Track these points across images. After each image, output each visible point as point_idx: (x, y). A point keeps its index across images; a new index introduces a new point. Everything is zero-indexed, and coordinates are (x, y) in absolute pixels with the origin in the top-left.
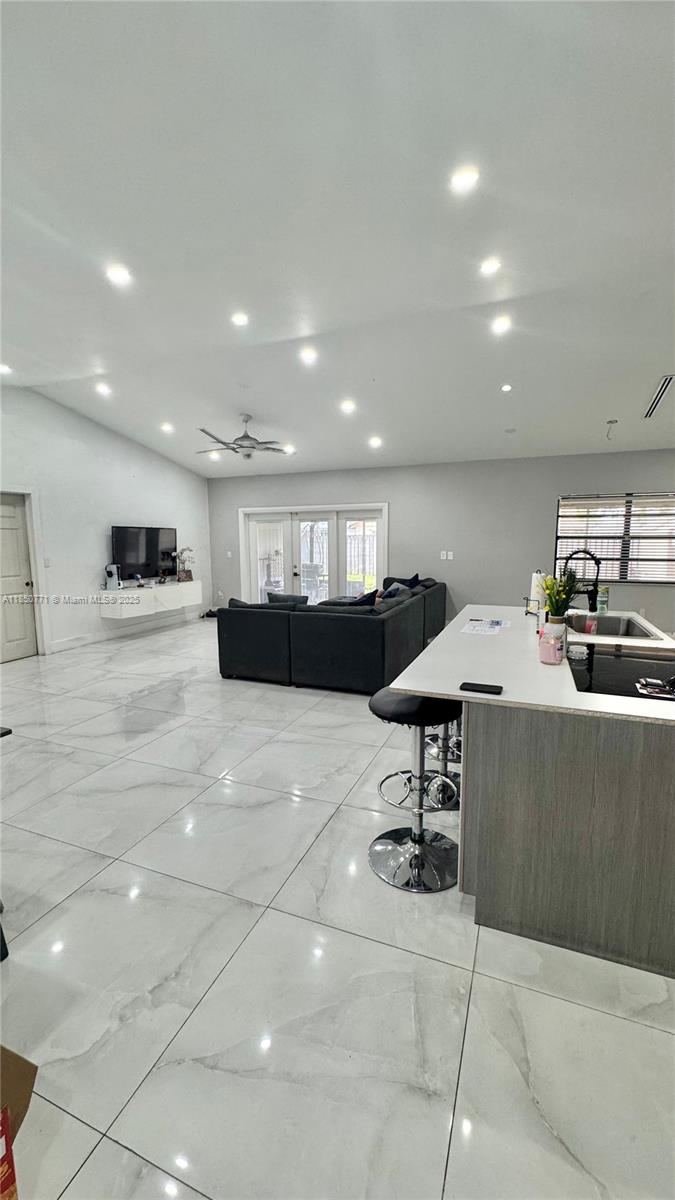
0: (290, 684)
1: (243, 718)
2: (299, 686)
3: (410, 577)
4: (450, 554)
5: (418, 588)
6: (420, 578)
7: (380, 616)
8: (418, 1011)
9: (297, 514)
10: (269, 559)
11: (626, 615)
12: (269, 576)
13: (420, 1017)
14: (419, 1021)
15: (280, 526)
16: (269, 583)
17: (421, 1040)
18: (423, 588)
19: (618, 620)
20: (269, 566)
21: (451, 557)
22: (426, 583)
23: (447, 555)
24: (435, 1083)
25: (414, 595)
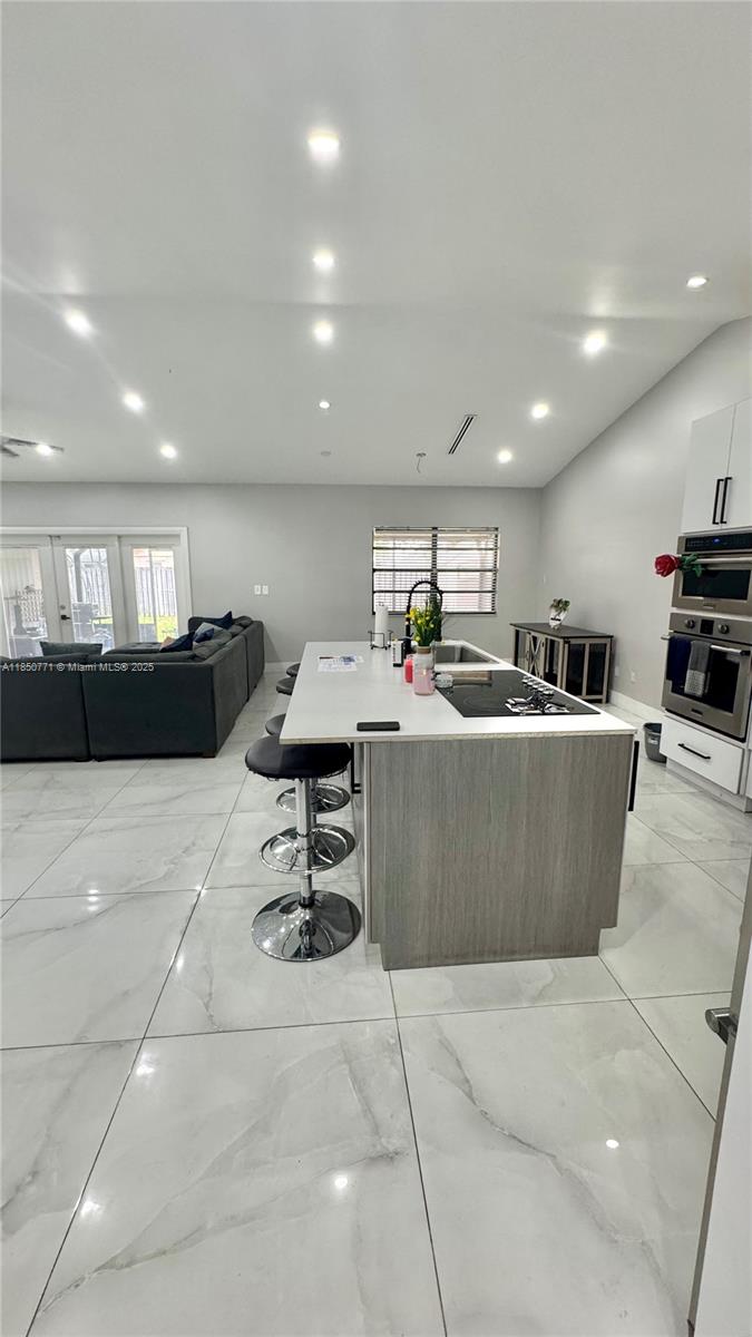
0: (87, 759)
1: (30, 814)
2: (100, 759)
3: (221, 615)
4: (266, 588)
5: (235, 629)
6: (234, 617)
7: (205, 663)
8: (355, 1080)
9: (59, 537)
10: (17, 597)
11: (458, 643)
12: (19, 621)
13: (359, 1084)
14: (360, 1091)
15: (34, 554)
16: (19, 630)
17: (367, 1109)
18: (240, 628)
19: (453, 648)
20: (17, 609)
21: (266, 592)
22: (243, 622)
23: (261, 590)
24: (394, 1143)
25: (234, 636)
